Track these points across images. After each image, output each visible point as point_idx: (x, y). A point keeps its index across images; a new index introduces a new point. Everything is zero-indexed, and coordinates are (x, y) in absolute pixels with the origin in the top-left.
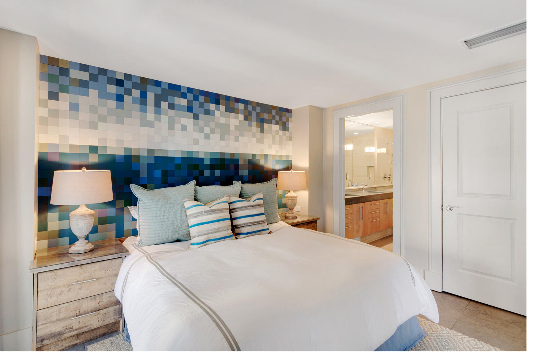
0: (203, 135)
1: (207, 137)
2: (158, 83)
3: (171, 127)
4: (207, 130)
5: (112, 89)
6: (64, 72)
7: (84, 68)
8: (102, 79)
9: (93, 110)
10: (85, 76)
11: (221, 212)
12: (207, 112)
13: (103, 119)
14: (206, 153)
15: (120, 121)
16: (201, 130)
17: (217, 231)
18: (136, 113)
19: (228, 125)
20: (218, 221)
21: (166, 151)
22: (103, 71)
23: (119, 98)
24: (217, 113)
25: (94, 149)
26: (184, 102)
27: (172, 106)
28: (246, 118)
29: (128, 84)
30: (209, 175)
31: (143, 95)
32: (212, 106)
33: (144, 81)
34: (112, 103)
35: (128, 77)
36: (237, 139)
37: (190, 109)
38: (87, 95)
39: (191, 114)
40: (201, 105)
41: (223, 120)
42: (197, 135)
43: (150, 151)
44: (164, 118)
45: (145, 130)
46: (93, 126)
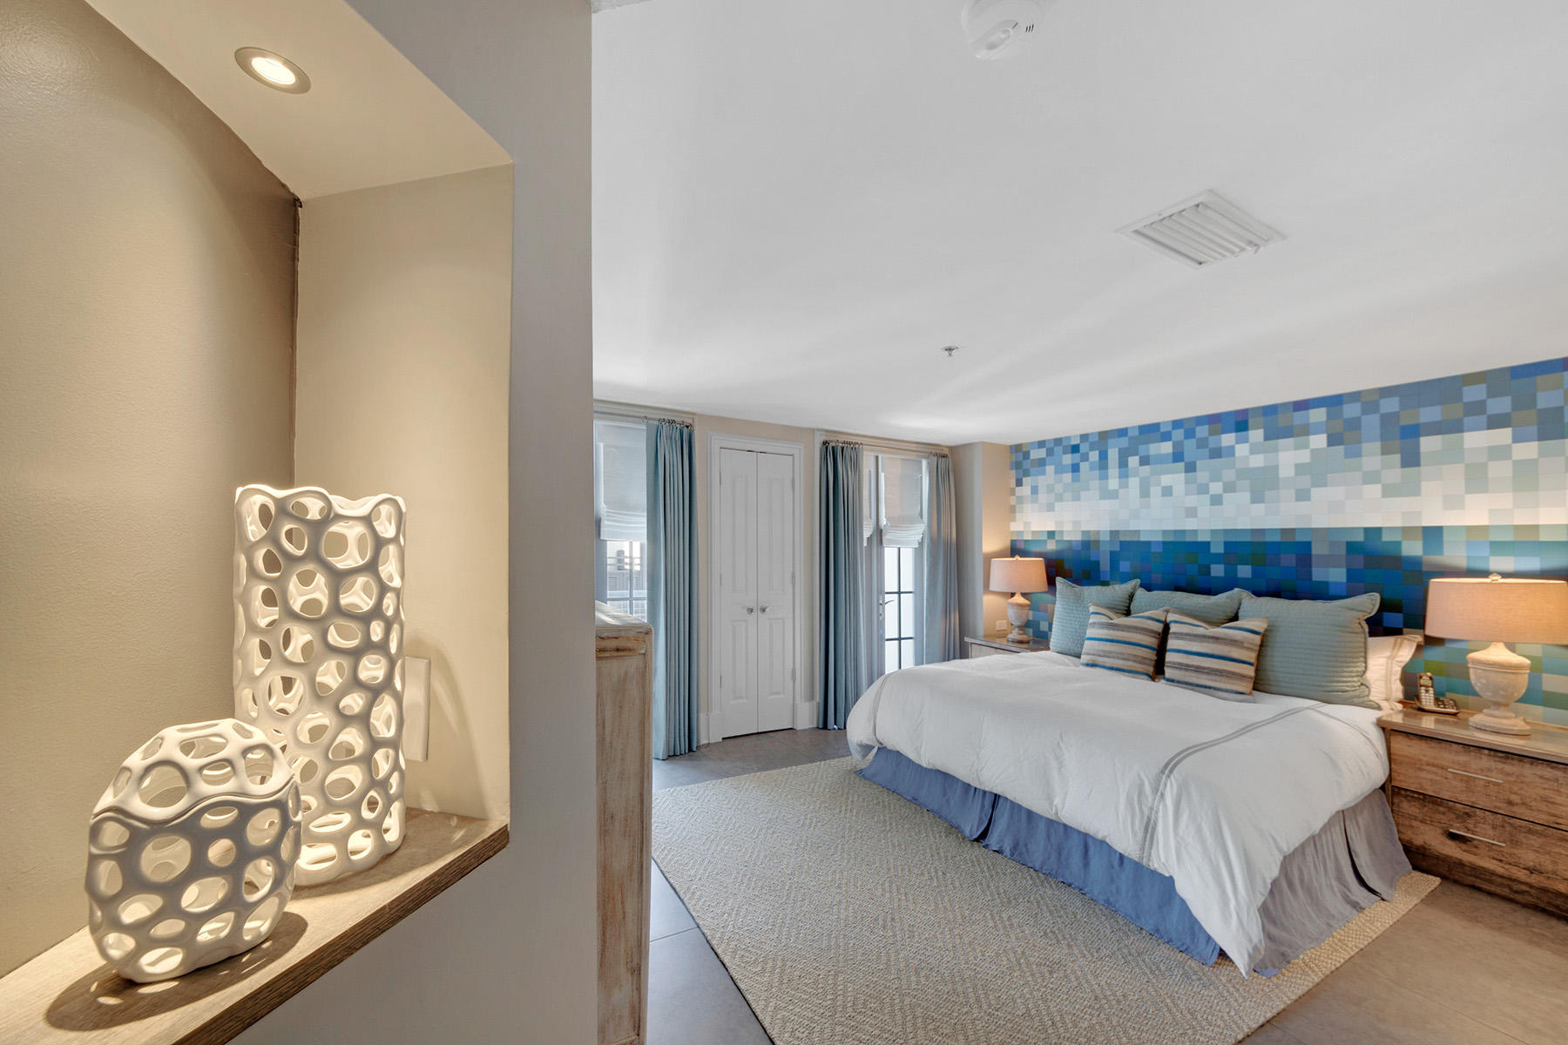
0: (1206, 498)
1: (1216, 500)
2: (1122, 432)
3: (1145, 493)
4: (1216, 488)
5: (1068, 459)
6: (1026, 455)
7: (1041, 444)
8: (1058, 450)
9: (1050, 489)
10: (1041, 453)
11: (1122, 631)
12: (1217, 453)
13: (1060, 498)
14: (1213, 532)
15: (1077, 498)
16: (1203, 489)
17: (1107, 654)
18: (1095, 484)
19: (1276, 468)
20: (1112, 641)
21: (1138, 532)
22: (1058, 441)
23: (1075, 468)
24: (1242, 450)
25: (1051, 534)
26: (1166, 448)
27: (1145, 461)
28: (1333, 441)
29: (1084, 448)
30: (1221, 574)
31: (1104, 456)
32: (1228, 439)
33: (1104, 436)
34: (1068, 477)
35: (1084, 437)
36: (1303, 495)
37: (1177, 456)
38: (1044, 474)
39: (1181, 465)
40: (1202, 444)
41: (1257, 461)
42: (1192, 501)
43: (1114, 533)
44: (1134, 482)
45: (1107, 504)
46: (1050, 508)
